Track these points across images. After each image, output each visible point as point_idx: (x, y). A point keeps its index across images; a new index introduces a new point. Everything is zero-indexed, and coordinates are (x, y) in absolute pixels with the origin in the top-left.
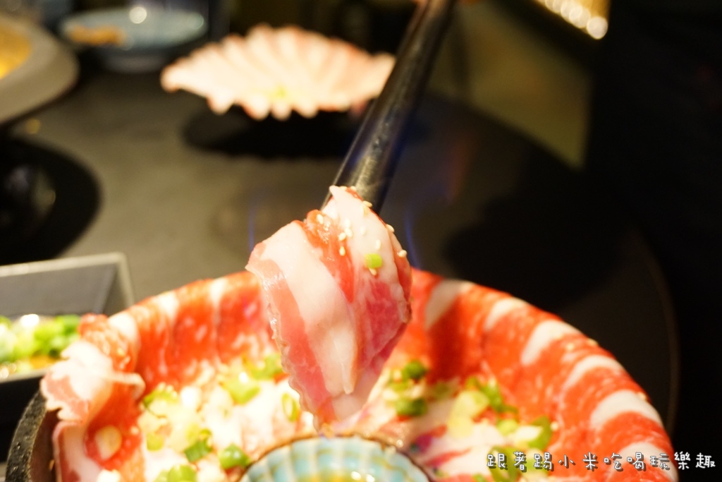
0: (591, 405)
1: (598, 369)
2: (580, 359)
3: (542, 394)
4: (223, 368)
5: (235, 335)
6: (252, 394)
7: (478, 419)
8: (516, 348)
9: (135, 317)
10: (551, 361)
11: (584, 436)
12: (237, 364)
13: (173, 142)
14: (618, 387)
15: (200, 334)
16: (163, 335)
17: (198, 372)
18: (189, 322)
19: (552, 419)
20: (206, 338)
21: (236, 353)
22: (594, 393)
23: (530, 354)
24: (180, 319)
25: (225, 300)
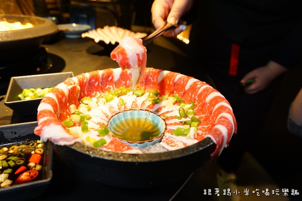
0: (206, 96)
1: (207, 88)
2: (202, 86)
3: (191, 97)
4: (103, 94)
5: (106, 85)
6: (112, 99)
7: (174, 104)
8: (184, 86)
9: (78, 78)
10: (194, 88)
11: (204, 105)
12: (107, 93)
13: (84, 53)
14: (213, 91)
15: (97, 84)
16: (86, 83)
17: (96, 94)
18: (93, 80)
19: (195, 102)
20: (98, 85)
21: (106, 90)
22: (207, 93)
23: (187, 87)
24: (90, 80)
25: (103, 75)
